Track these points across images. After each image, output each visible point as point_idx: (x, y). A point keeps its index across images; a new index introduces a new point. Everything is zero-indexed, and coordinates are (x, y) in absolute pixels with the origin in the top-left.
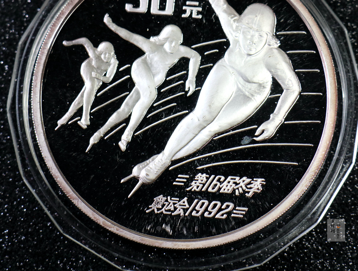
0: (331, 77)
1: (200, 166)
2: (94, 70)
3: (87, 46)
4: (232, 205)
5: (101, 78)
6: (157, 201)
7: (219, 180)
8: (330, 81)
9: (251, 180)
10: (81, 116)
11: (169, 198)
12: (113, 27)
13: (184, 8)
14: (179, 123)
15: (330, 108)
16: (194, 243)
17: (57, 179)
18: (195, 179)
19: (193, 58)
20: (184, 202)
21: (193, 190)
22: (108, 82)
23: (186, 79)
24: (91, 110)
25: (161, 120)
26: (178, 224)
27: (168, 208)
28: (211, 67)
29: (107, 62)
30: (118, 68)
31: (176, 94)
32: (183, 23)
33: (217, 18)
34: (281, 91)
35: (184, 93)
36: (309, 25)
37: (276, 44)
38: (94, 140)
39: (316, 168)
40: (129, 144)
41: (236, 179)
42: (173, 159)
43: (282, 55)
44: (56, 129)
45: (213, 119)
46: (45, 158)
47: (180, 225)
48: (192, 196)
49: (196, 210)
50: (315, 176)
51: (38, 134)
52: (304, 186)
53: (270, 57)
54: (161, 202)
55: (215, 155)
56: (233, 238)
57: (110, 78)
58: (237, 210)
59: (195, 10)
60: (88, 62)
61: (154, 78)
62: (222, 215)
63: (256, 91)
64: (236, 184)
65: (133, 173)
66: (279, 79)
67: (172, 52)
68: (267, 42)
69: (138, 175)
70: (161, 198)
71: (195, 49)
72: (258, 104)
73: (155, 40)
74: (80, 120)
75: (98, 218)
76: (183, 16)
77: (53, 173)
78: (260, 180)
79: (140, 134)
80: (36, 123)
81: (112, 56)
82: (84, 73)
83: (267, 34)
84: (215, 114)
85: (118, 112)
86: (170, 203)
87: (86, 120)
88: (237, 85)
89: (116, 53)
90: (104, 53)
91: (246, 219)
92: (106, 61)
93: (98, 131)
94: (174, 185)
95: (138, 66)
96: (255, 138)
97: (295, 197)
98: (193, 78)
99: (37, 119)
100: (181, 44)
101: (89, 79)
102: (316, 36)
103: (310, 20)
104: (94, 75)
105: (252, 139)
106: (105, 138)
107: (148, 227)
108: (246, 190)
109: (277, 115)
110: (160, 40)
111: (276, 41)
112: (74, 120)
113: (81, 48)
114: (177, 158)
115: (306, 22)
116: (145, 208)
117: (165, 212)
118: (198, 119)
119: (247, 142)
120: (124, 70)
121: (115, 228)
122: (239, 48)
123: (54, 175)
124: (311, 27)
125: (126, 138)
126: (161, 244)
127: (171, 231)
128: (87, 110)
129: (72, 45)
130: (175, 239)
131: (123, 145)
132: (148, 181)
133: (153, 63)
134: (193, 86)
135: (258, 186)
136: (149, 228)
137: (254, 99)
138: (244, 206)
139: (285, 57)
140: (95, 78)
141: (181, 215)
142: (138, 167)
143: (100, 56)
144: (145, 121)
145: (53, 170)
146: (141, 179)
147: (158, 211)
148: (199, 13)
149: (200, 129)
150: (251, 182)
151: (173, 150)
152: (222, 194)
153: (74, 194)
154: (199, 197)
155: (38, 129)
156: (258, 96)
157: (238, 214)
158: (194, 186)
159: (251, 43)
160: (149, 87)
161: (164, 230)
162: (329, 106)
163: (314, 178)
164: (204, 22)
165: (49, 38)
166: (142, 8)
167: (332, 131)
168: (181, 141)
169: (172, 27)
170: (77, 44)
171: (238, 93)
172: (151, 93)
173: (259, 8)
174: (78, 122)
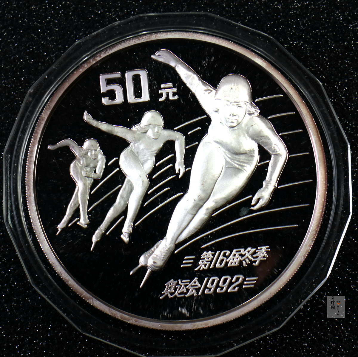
0: (315, 135)
1: (204, 244)
2: (83, 169)
3: (72, 147)
4: (241, 277)
5: (92, 175)
6: (169, 286)
7: (224, 255)
8: (314, 139)
9: (256, 249)
11: (179, 280)
13: (160, 91)
14: (176, 206)
16: (212, 321)
17: (68, 282)
18: (202, 258)
19: (177, 140)
20: (195, 283)
21: (201, 269)
22: (99, 178)
24: (88, 209)
25: (157, 206)
26: (193, 305)
27: (181, 291)
28: (197, 146)
29: (95, 159)
30: (107, 163)
31: (168, 178)
32: (161, 107)
33: (194, 96)
34: (269, 158)
35: (175, 176)
36: (285, 87)
37: (256, 112)
38: (97, 238)
39: (316, 227)
41: (241, 251)
42: (177, 242)
43: (264, 122)
44: (57, 234)
45: (208, 197)
46: (53, 264)
47: (195, 306)
48: (202, 275)
49: (208, 288)
50: (317, 235)
52: (308, 246)
53: (252, 126)
54: (173, 286)
55: (216, 231)
56: (248, 309)
57: (101, 174)
58: (248, 281)
59: (171, 91)
60: (75, 162)
61: (143, 166)
62: (234, 288)
63: (245, 161)
64: (242, 255)
65: (140, 264)
66: (266, 146)
68: (247, 111)
69: (146, 264)
70: (172, 283)
71: (178, 130)
72: (249, 174)
73: (137, 128)
74: (79, 220)
75: (115, 313)
76: (161, 100)
77: (63, 277)
78: (264, 248)
79: (140, 223)
80: (37, 232)
81: (98, 152)
82: (74, 174)
83: (246, 104)
84: (209, 191)
85: (115, 206)
86: (181, 286)
87: (85, 219)
88: (226, 159)
89: (102, 148)
90: (90, 150)
91: (258, 288)
93: (99, 228)
94: (183, 267)
95: (125, 157)
96: (252, 208)
97: (300, 258)
98: (181, 160)
99: (38, 228)
100: (163, 129)
101: (80, 179)
102: (293, 98)
103: (285, 83)
104: (85, 174)
105: (249, 209)
106: (107, 234)
107: (165, 313)
108: (253, 260)
109: (269, 181)
110: (142, 128)
111: (256, 109)
112: (74, 222)
113: (67, 149)
114: (181, 241)
115: (281, 85)
116: (159, 295)
117: (178, 296)
118: (194, 200)
119: (245, 213)
120: (112, 164)
121: (133, 320)
122: (221, 122)
123: (65, 279)
124: (286, 89)
125: (127, 230)
126: (180, 327)
127: (188, 313)
128: (84, 210)
130: (193, 319)
131: (125, 237)
132: (157, 268)
133: (140, 151)
134: (182, 167)
135: (263, 254)
136: (166, 314)
137: (245, 170)
138: (253, 276)
139: (267, 123)
140: (85, 176)
141: (195, 295)
142: (144, 256)
143: (87, 154)
144: (141, 211)
145: (62, 274)
146: (149, 267)
147: (171, 295)
148: (174, 94)
149: (197, 209)
150: (256, 251)
151: (175, 234)
152: (230, 267)
153: (88, 294)
154: (209, 275)
155: (41, 237)
156: (248, 166)
157: (249, 284)
158: (202, 265)
159: (232, 115)
160: (140, 176)
161: (181, 313)
163: (316, 237)
164: (182, 102)
165: (34, 146)
166: (119, 99)
167: (325, 188)
168: (181, 224)
169: (152, 113)
170: (61, 146)
171: (227, 166)
172: (143, 181)
173: (233, 80)
174: (78, 223)
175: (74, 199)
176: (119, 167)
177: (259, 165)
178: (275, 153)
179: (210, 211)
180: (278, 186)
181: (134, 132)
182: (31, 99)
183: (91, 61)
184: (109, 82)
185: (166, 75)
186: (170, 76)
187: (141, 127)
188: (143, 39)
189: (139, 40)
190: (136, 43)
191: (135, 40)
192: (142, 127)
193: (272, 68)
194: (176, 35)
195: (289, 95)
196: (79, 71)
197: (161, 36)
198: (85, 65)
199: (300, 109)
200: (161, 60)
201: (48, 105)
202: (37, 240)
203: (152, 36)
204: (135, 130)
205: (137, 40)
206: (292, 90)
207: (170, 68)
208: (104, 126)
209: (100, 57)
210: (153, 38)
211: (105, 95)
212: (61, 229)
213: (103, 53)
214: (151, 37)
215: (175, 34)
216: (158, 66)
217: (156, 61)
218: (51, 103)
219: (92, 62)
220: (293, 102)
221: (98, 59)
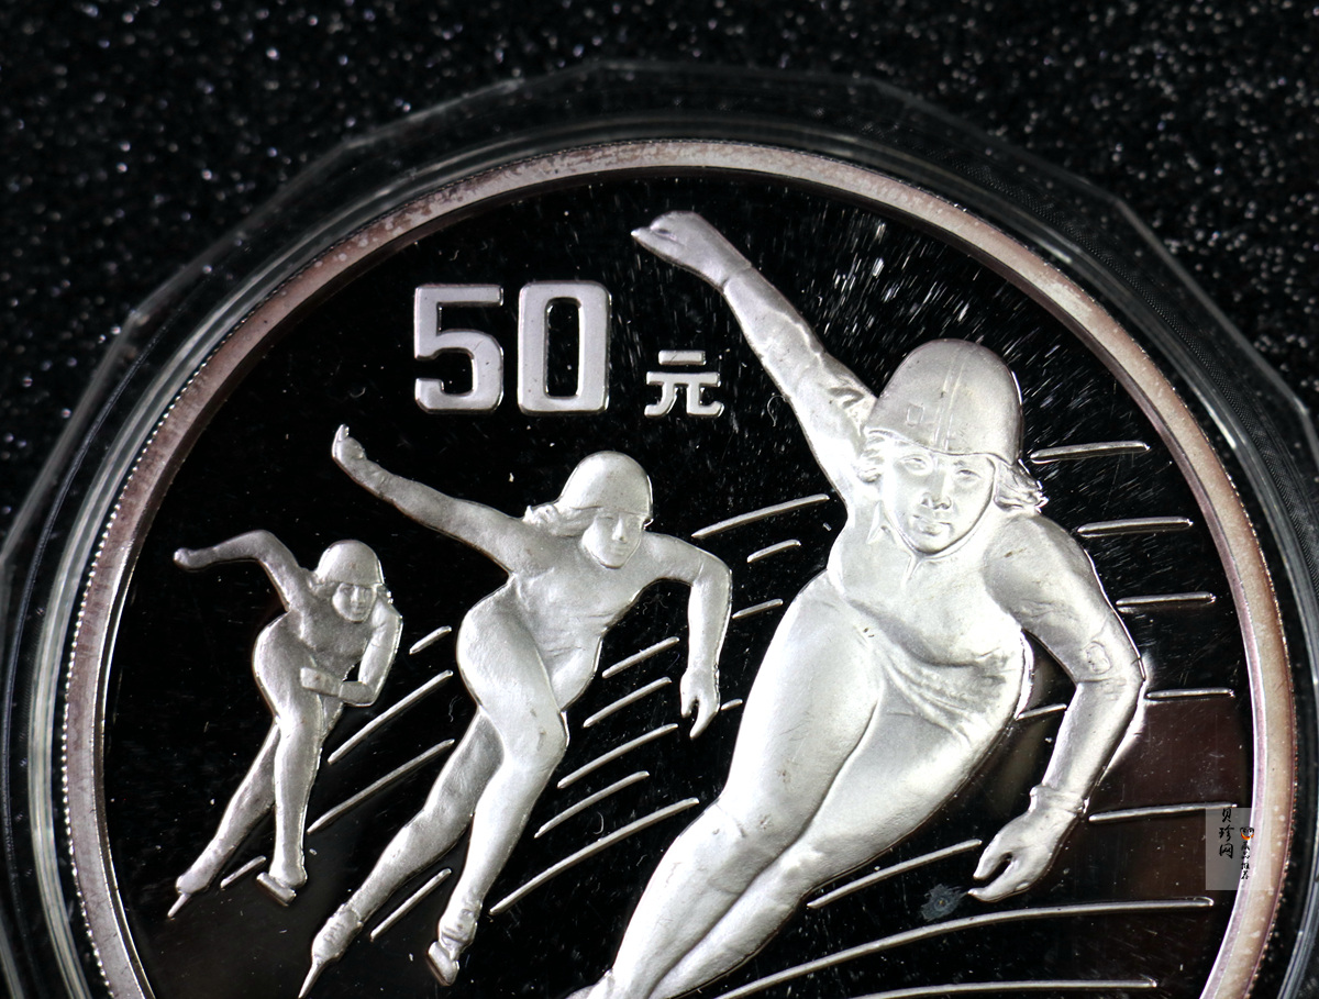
0: (1262, 623)
2: (308, 659)
3: (271, 565)
5: (338, 689)
10: (268, 851)
12: (373, 478)
13: (651, 377)
14: (666, 850)
15: (1268, 749)
19: (700, 582)
22: (368, 702)
23: (682, 667)
24: (309, 823)
25: (590, 843)
28: (779, 613)
29: (357, 623)
30: (406, 641)
31: (646, 733)
32: (650, 439)
33: (786, 411)
34: (1066, 692)
35: (676, 726)
36: (1158, 413)
37: (1030, 500)
38: (329, 946)
40: (471, 953)
43: (1059, 545)
45: (799, 827)
51: (100, 940)
53: (1009, 555)
55: (818, 972)
57: (375, 686)
59: (694, 383)
60: (279, 626)
61: (550, 674)
63: (966, 696)
66: (1056, 644)
67: (617, 564)
68: (994, 493)
71: (707, 544)
72: (976, 752)
73: (543, 517)
74: (265, 868)
76: (650, 410)
79: (511, 906)
80: (89, 896)
81: (374, 597)
82: (267, 673)
83: (992, 464)
84: (808, 806)
85: (417, 826)
87: (290, 865)
88: (888, 680)
89: (390, 583)
90: (341, 585)
92: (355, 620)
93: (341, 909)
95: (482, 629)
96: (974, 892)
98: (707, 663)
99: (93, 881)
100: (648, 529)
101: (288, 698)
102: (1187, 457)
103: (1160, 395)
104: (311, 679)
105: (964, 895)
106: (374, 933)
109: (1057, 790)
110: (562, 519)
111: (1031, 487)
112: (243, 870)
113: (251, 573)
118: (742, 832)
119: (942, 909)
120: (427, 650)
122: (884, 528)
124: (1164, 422)
125: (456, 929)
128: (290, 827)
129: (210, 562)
131: (444, 957)
133: (542, 612)
137: (961, 731)
139: (1070, 552)
140: (312, 690)
143: (328, 599)
144: (523, 855)
148: (708, 395)
149: (751, 872)
151: (648, 965)
155: (101, 921)
156: (975, 716)
159: (931, 504)
160: (534, 713)
162: (1265, 739)
164: (736, 428)
165: (116, 542)
166: (483, 392)
167: (1284, 841)
168: (679, 927)
169: (608, 460)
170: (229, 557)
171: (895, 710)
172: (542, 734)
173: (953, 361)
174: (261, 877)
175: (254, 776)
176: (454, 667)
178: (1091, 678)
179: (803, 884)
182: (133, 352)
183: (388, 226)
184: (451, 318)
185: (681, 313)
186: (698, 320)
187: (561, 510)
188: (607, 160)
189: (590, 161)
190: (574, 171)
191: (574, 160)
192: (565, 513)
193: (1116, 331)
194: (738, 156)
195: (1173, 446)
196: (335, 259)
197: (679, 152)
198: (360, 240)
199: (1213, 509)
200: (666, 249)
201: (196, 386)
202: (87, 929)
203: (643, 148)
204: (533, 522)
205: (580, 158)
206: (1186, 424)
207: (702, 288)
209: (427, 212)
210: (646, 158)
211: (430, 368)
212: (187, 894)
213: (438, 196)
214: (638, 153)
215: (736, 151)
216: (654, 273)
217: (648, 254)
218: (205, 378)
219: (391, 230)
220: (1187, 477)
221: (418, 219)
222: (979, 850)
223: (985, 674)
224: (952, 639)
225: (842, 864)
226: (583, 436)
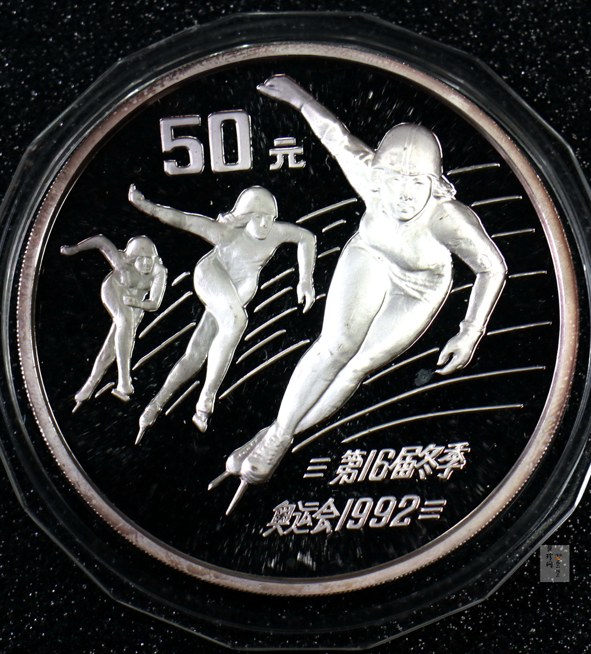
0: (558, 239)
1: (348, 437)
2: (126, 292)
3: (105, 251)
4: (416, 501)
5: (141, 304)
6: (280, 513)
7: (385, 458)
8: (557, 246)
9: (444, 447)
11: (300, 503)
12: (148, 207)
14: (296, 364)
15: (565, 295)
16: (359, 579)
17: (91, 501)
18: (342, 461)
19: (302, 243)
20: (329, 507)
21: (341, 482)
22: (155, 309)
24: (132, 365)
25: (261, 364)
26: (325, 549)
27: (301, 522)
29: (147, 274)
30: (170, 280)
31: (283, 312)
32: (273, 180)
33: (334, 163)
34: (472, 278)
35: (296, 308)
36: (502, 149)
37: (449, 194)
38: (147, 420)
39: (557, 408)
40: (212, 418)
41: (417, 451)
42: (297, 431)
43: (464, 213)
44: (73, 411)
45: (356, 349)
46: (63, 466)
47: (327, 550)
48: (342, 494)
49: (352, 518)
50: (558, 423)
51: (43, 425)
52: (541, 443)
53: (441, 219)
54: (287, 513)
55: (370, 412)
56: (428, 558)
57: (157, 302)
58: (428, 506)
59: (291, 152)
60: (111, 278)
61: (237, 289)
62: (402, 520)
63: (427, 284)
64: (418, 459)
65: (227, 470)
66: (465, 257)
67: (263, 237)
68: (432, 192)
69: (237, 471)
70: (285, 508)
71: (304, 225)
72: (434, 308)
73: (227, 219)
75: (177, 560)
76: (272, 167)
77: (82, 492)
78: (459, 446)
79: (228, 395)
80: (36, 406)
81: (154, 261)
82: (108, 300)
83: (430, 179)
84: (360, 338)
85: (182, 362)
86: (303, 513)
87: (125, 385)
88: (391, 280)
90: (138, 257)
91: (446, 520)
92: (146, 272)
93: (151, 403)
94: (306, 478)
95: (204, 272)
96: (438, 371)
97: (527, 467)
98: (308, 278)
99: (37, 399)
100: (276, 220)
101: (118, 310)
102: (518, 168)
103: (503, 141)
104: (128, 301)
105: (433, 373)
106: (167, 413)
107: (271, 563)
108: (438, 468)
109: (472, 322)
110: (236, 219)
111: (449, 188)
112: (104, 389)
113: (96, 254)
114: (304, 429)
115: (496, 145)
116: (260, 530)
117: (297, 532)
118: (331, 352)
119: (424, 380)
120: (180, 283)
121: (212, 575)
122: (384, 212)
123: (84, 495)
124: (506, 154)
125: (204, 407)
126: (300, 591)
127: (314, 563)
129: (77, 252)
130: (323, 576)
131: (200, 421)
132: (258, 479)
133: (231, 262)
134: (310, 293)
135: (457, 457)
136: (272, 565)
137: (426, 299)
138: (438, 498)
139: (469, 215)
140: (129, 306)
141: (328, 531)
142: (235, 457)
143: (133, 264)
144: (234, 371)
145: (81, 486)
146: (243, 477)
147: (284, 531)
148: (298, 158)
149: (336, 370)
150: (445, 452)
151: (293, 416)
152: (396, 480)
153: (128, 524)
154: (355, 493)
156: (432, 292)
157: (430, 513)
158: (343, 475)
159: (404, 199)
160: (231, 307)
161: (301, 563)
162: (563, 291)
163: (556, 427)
164: (312, 172)
165: (34, 245)
166: (195, 165)
167: (576, 336)
168: (306, 397)
169: (255, 191)
170: (86, 249)
171: (396, 292)
172: (236, 317)
173: (408, 134)
174: (113, 392)
175: (106, 346)
176: (193, 290)
177: (453, 291)
178: (483, 271)
179: (360, 374)
180: (487, 331)
181: (222, 226)
182: (31, 163)
183: (146, 93)
184: (179, 132)
185: (283, 122)
186: (291, 125)
187: (236, 216)
188: (243, 56)
189: (235, 56)
190: (228, 61)
191: (227, 57)
192: (238, 216)
193: (481, 114)
194: (303, 49)
195: (511, 164)
196: (122, 110)
197: (275, 49)
198: (133, 100)
199: (532, 191)
200: (274, 94)
201: (64, 173)
202: (36, 420)
203: (259, 49)
204: (223, 222)
205: (230, 56)
206: (516, 153)
207: (291, 111)
208: (165, 214)
209: (163, 85)
210: (261, 53)
211: (169, 156)
212: (80, 402)
213: (167, 78)
214: (257, 51)
215: (301, 47)
216: (269, 105)
217: (266, 97)
218: (68, 168)
219: (147, 95)
220: (519, 178)
221: (159, 89)
222: (439, 353)
223: (434, 274)
224: (418, 259)
225: (377, 364)
226: (242, 181)
